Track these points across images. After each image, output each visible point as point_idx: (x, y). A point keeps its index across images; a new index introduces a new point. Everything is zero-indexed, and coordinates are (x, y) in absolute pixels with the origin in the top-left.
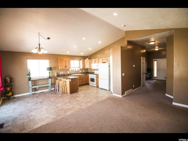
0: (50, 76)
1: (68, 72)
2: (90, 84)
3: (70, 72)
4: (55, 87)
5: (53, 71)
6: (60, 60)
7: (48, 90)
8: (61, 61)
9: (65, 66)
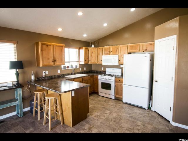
0: (18, 81)
1: (59, 71)
2: (100, 94)
3: (61, 71)
4: (31, 106)
5: (26, 69)
6: (42, 44)
7: (15, 113)
8: (44, 47)
9: (52, 58)
